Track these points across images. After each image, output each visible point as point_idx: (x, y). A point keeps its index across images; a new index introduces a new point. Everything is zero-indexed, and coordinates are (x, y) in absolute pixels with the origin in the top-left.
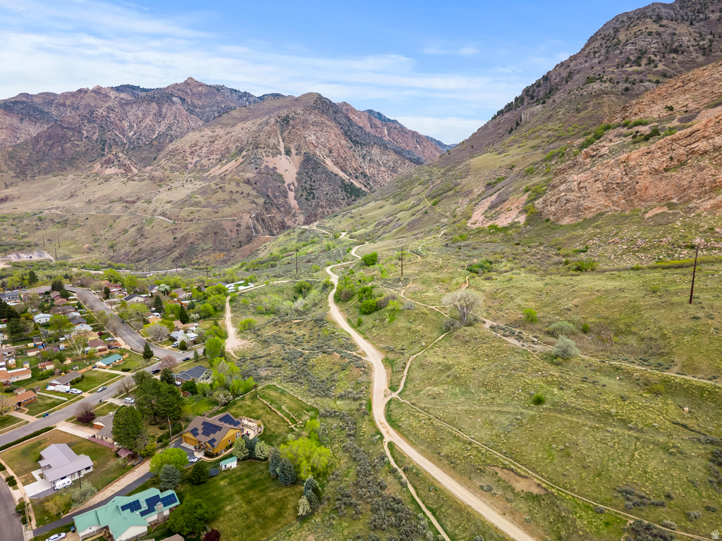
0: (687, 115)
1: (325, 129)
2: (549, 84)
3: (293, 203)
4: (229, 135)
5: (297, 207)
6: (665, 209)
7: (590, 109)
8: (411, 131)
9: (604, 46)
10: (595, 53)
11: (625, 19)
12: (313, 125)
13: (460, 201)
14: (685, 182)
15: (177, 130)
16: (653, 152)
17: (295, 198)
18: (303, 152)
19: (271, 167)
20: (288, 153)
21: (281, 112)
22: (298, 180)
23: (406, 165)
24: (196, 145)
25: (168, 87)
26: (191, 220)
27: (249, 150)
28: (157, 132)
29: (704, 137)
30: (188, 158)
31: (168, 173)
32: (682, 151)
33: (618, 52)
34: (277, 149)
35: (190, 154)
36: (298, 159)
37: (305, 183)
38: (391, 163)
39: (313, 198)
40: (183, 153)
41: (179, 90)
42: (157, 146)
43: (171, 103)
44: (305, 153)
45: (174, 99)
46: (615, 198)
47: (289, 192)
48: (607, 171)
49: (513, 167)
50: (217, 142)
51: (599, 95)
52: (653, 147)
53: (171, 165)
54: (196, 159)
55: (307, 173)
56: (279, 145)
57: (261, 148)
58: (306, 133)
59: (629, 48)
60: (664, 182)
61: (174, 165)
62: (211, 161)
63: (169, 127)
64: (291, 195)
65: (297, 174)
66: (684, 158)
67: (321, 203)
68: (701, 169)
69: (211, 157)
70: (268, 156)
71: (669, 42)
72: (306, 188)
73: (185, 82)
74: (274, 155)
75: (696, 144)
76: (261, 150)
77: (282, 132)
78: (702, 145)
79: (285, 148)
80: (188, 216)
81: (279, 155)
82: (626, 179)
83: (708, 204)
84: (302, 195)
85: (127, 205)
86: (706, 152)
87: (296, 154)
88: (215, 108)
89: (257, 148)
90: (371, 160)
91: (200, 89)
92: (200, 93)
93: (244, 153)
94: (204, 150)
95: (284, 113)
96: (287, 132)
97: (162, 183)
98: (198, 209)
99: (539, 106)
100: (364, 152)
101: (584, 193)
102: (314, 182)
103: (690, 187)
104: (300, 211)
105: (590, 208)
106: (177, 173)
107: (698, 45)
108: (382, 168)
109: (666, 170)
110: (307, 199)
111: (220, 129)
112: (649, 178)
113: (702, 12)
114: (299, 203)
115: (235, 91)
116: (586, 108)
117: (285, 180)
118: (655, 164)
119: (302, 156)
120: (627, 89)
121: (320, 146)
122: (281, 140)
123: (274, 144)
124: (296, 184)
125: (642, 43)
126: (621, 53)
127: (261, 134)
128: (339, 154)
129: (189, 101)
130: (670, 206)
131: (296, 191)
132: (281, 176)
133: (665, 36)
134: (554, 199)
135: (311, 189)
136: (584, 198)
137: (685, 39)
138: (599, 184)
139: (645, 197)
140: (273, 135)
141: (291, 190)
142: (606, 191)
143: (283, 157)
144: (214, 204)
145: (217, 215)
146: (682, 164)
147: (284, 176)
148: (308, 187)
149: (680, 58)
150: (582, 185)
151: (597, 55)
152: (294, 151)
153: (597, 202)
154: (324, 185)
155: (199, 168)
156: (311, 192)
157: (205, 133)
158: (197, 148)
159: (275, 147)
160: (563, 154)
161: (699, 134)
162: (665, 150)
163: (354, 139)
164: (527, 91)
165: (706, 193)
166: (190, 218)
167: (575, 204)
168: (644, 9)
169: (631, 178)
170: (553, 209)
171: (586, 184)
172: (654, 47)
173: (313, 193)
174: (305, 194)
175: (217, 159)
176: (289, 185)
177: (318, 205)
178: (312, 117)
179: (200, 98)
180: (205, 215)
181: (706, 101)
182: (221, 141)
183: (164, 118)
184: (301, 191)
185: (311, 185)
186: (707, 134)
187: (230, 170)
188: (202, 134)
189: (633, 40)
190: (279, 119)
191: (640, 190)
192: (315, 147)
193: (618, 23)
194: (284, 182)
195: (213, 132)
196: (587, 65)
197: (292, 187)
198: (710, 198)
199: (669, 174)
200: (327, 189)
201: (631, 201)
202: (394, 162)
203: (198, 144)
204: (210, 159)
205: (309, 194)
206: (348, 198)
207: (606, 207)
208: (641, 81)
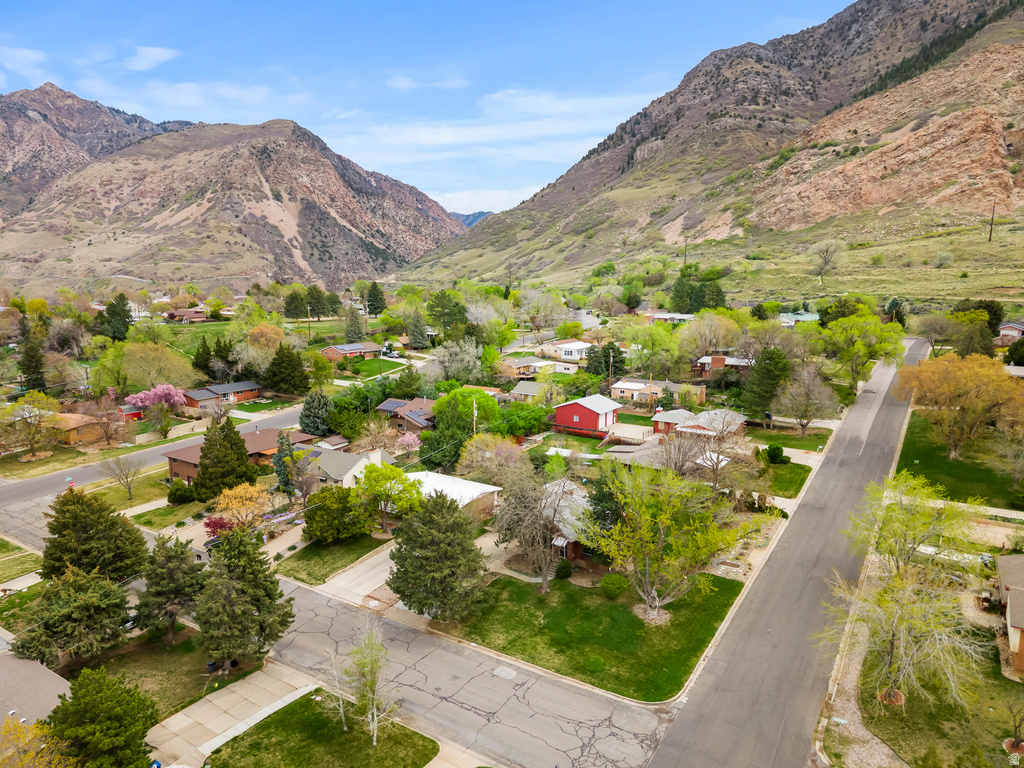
0: (870, 138)
1: (322, 168)
2: (649, 121)
3: (304, 264)
4: (167, 171)
5: (309, 269)
6: (894, 208)
7: (730, 143)
8: (407, 186)
9: (711, 83)
10: (702, 89)
11: (723, 56)
12: (304, 163)
13: (626, 231)
14: (905, 186)
15: (52, 161)
16: (866, 164)
17: (304, 257)
18: (299, 197)
19: (258, 214)
20: (278, 197)
21: (254, 141)
22: (303, 235)
23: (431, 225)
24: (110, 182)
25: (12, 95)
26: (181, 279)
27: (217, 191)
28: (10, 164)
29: (910, 150)
30: (101, 202)
31: (74, 221)
32: (893, 161)
33: (729, 89)
34: (262, 192)
35: (103, 196)
36: (295, 207)
37: (313, 238)
38: (411, 221)
39: (330, 258)
40: (92, 194)
41: (34, 100)
42: (18, 184)
43: (27, 119)
44: (302, 199)
45: (31, 113)
46: (841, 204)
47: (293, 250)
48: (826, 181)
49: (674, 196)
50: (148, 179)
51: (735, 129)
52: (865, 160)
53: (76, 209)
54: (114, 204)
55: (312, 225)
56: (262, 186)
57: (236, 188)
58: (295, 172)
59: (740, 86)
60: (884, 187)
61: (81, 211)
62: (145, 206)
63: (34, 156)
64: (297, 253)
65: (299, 226)
66: (896, 167)
67: (342, 266)
68: (916, 175)
69: (142, 201)
70: (250, 200)
71: (777, 84)
72: (316, 245)
73: (41, 89)
74: (259, 199)
75: (905, 156)
76: (236, 193)
77: (262, 170)
78: (909, 156)
79: (271, 190)
80: (173, 273)
81: (265, 200)
82: (848, 187)
83: (934, 200)
84: (312, 254)
85: (27, 264)
86: (914, 162)
87: (290, 199)
88: (101, 133)
89: (230, 188)
90: (384, 216)
91: (69, 102)
92: (70, 108)
93: (209, 195)
94: (126, 190)
95: (260, 142)
96: (271, 168)
97: (70, 236)
98: (187, 264)
99: (659, 142)
100: (373, 205)
101: (807, 201)
102: (326, 237)
103: (909, 190)
104: (315, 275)
105: (819, 213)
106: (91, 223)
107: (804, 89)
108: (401, 227)
109: (883, 177)
110: (320, 259)
111: (146, 161)
112: (870, 185)
113: (796, 58)
114: (311, 264)
115: (118, 111)
116: (725, 142)
117: (283, 233)
118: (872, 173)
119: (299, 202)
120: (759, 126)
121: (317, 191)
122: (263, 180)
123: (255, 184)
124: (300, 240)
125: (754, 82)
126: (734, 91)
127: (232, 169)
128: (345, 204)
129: (54, 119)
130: (897, 205)
131: (303, 249)
132: (276, 227)
133: (772, 77)
134: (772, 210)
135: (324, 246)
136: (809, 206)
137: (791, 82)
138: (821, 193)
139: (870, 201)
140: (250, 171)
141: (296, 247)
142: (829, 198)
143: (272, 202)
144: (207, 258)
145: (219, 272)
146: (895, 172)
147: (280, 228)
148: (319, 244)
149: (791, 100)
150: (803, 195)
151: (706, 91)
152: (285, 196)
153: (826, 208)
154: (340, 241)
155: (125, 215)
156: (324, 249)
157: (122, 165)
158: (112, 186)
159: (257, 188)
160: (751, 176)
161: (905, 147)
162: (877, 161)
163: (355, 186)
164: (622, 128)
165: (926, 192)
166: (178, 275)
167: (801, 212)
168: (741, 47)
169: (852, 186)
170: (774, 219)
171: (807, 194)
172: (764, 88)
173: (328, 251)
174: (316, 253)
175: (154, 204)
176: (290, 240)
177: (337, 268)
178: (301, 151)
179: (71, 117)
180: (201, 272)
181: (883, 126)
182: (156, 179)
183: (19, 142)
184: (309, 248)
185: (322, 242)
186: (911, 147)
187: (192, 218)
188: (116, 166)
189: (743, 78)
190: (254, 151)
191: (865, 195)
192: (311, 192)
193: (717, 60)
194: (282, 237)
195: (136, 164)
196: (697, 101)
197: (295, 243)
198: (933, 195)
199: (887, 180)
200: (345, 247)
201: (859, 204)
202: (414, 219)
203: (114, 181)
204: (141, 204)
205: (324, 252)
206: (374, 261)
207: (834, 211)
208: (770, 119)
